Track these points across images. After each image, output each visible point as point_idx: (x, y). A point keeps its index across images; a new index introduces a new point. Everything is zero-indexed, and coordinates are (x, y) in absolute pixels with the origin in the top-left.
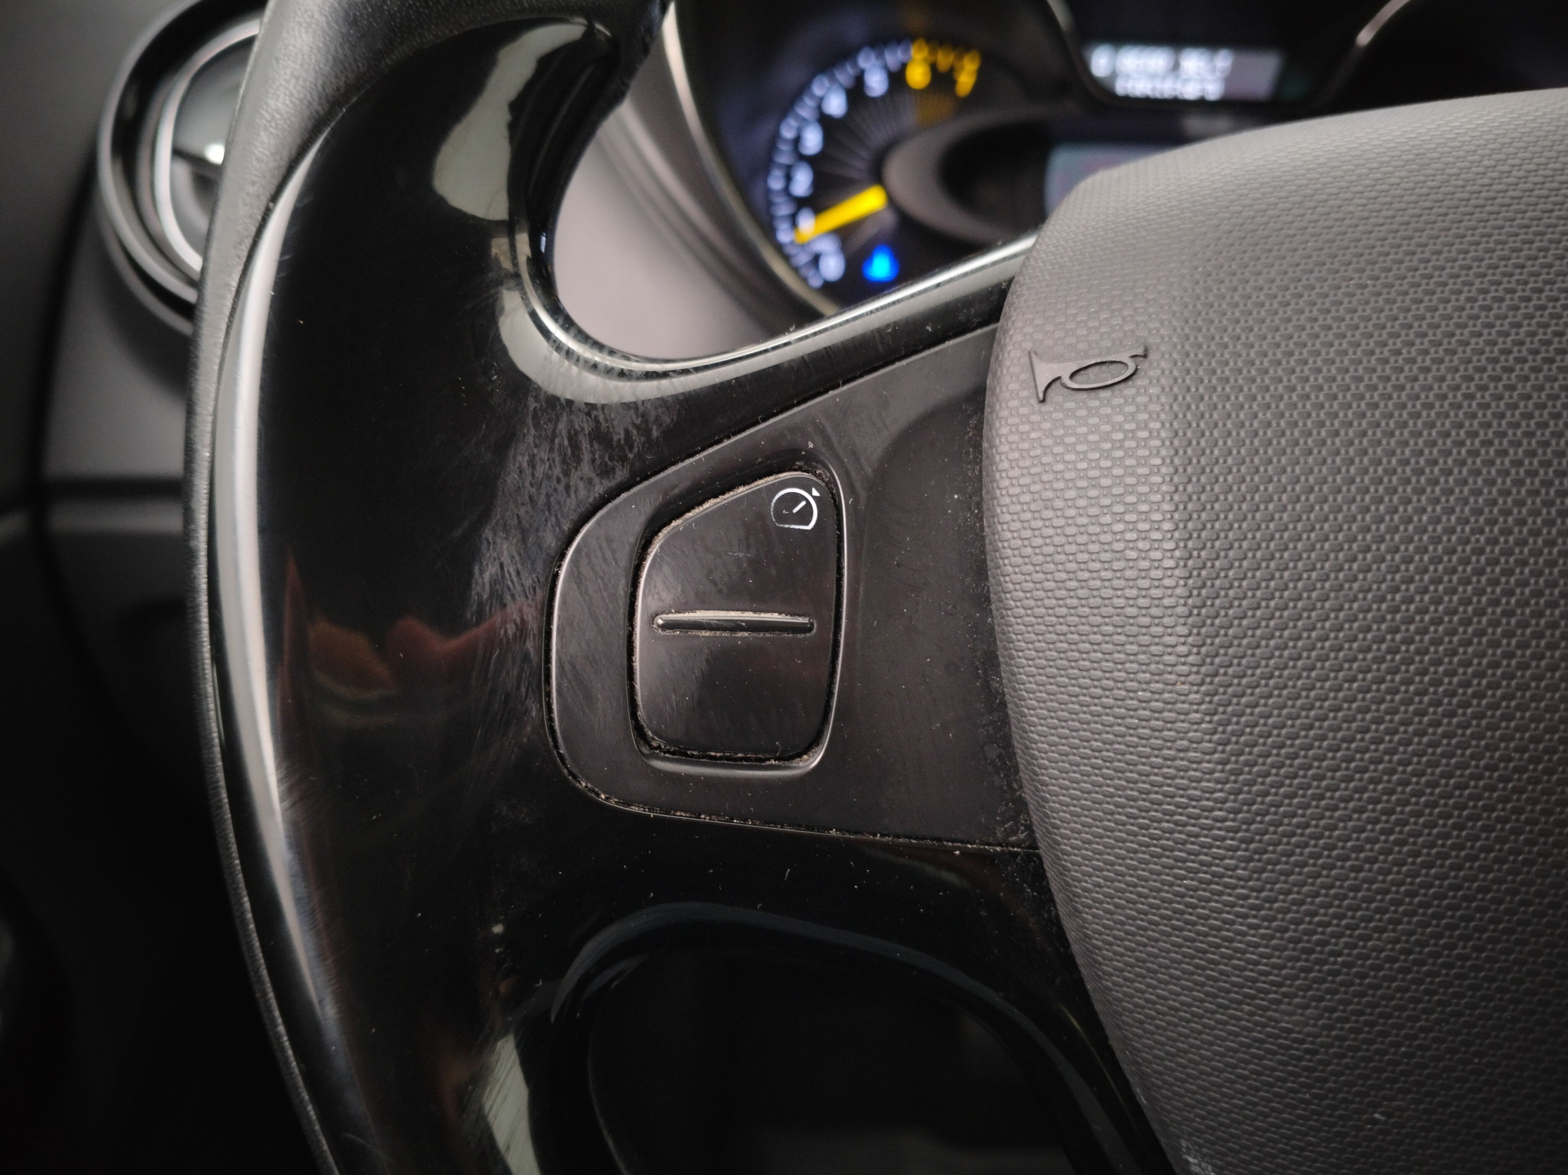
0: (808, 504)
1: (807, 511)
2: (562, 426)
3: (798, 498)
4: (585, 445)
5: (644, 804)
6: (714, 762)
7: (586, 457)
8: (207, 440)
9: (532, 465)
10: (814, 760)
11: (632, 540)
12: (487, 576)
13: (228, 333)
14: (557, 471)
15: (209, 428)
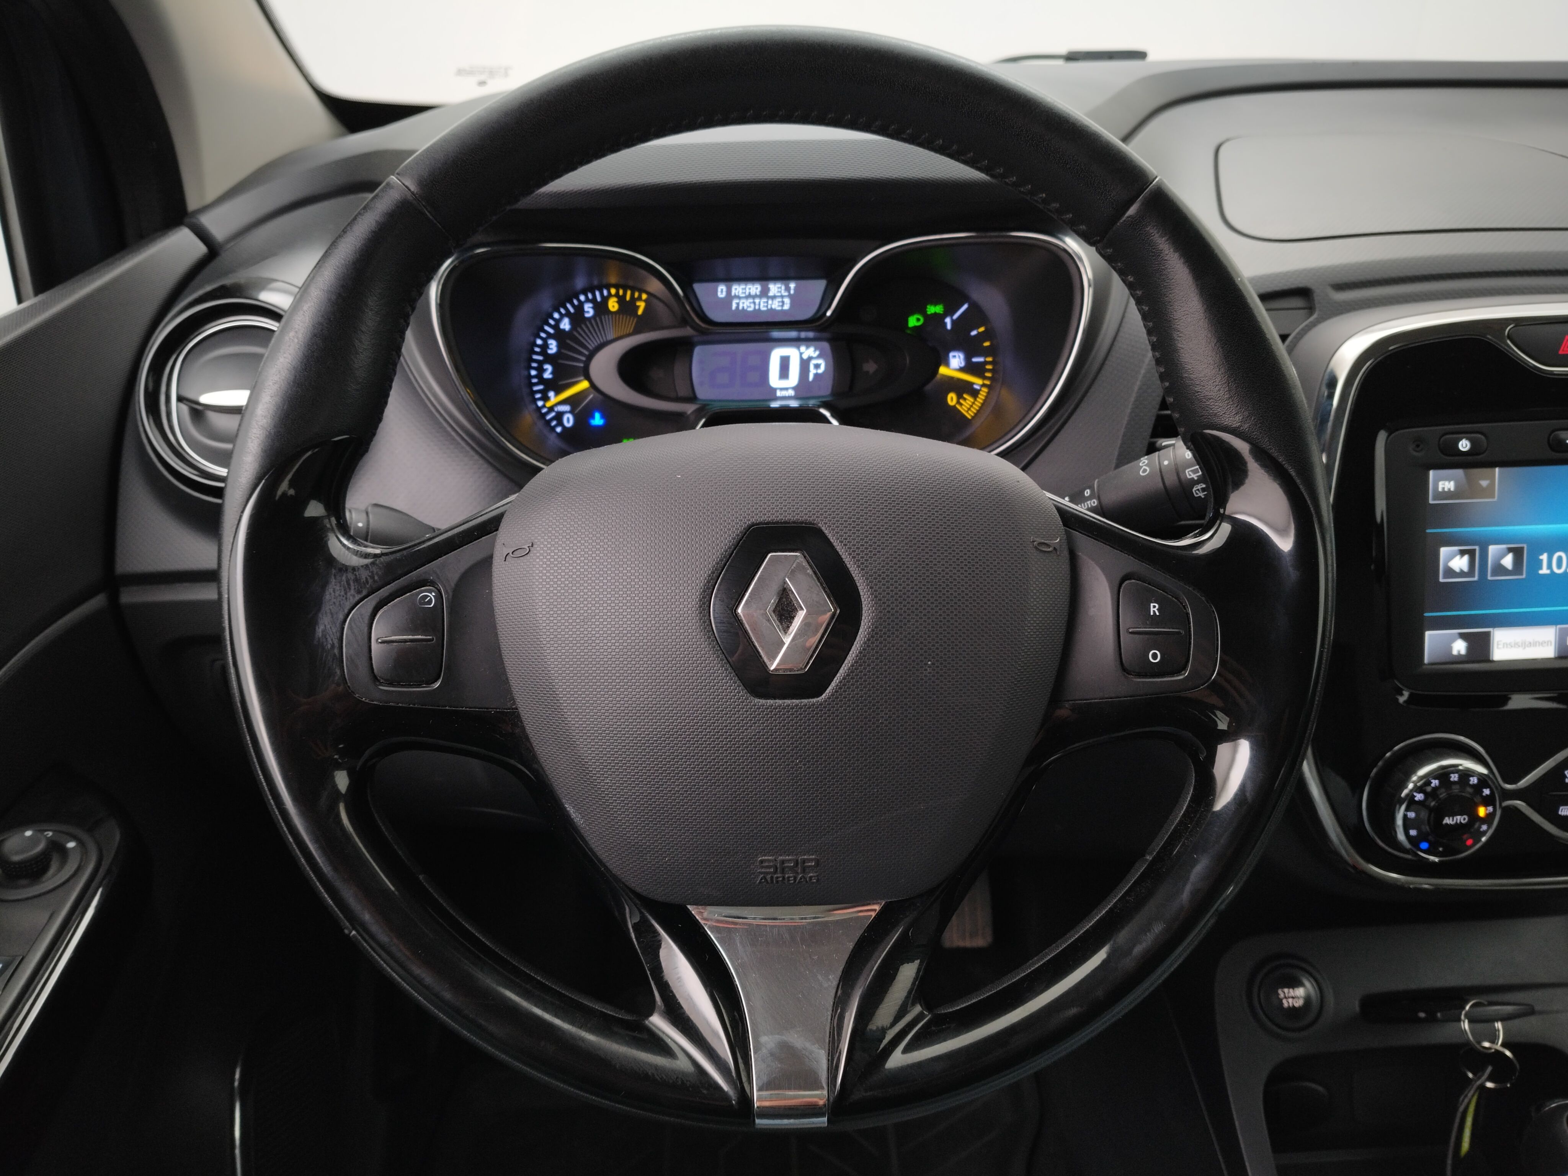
0: (431, 598)
1: (430, 602)
2: (344, 578)
3: (428, 596)
4: (352, 583)
5: (378, 701)
6: (403, 686)
7: (353, 588)
8: (226, 591)
9: (334, 591)
10: (437, 685)
11: (369, 614)
12: (320, 630)
13: (230, 557)
14: (343, 593)
15: (226, 587)
